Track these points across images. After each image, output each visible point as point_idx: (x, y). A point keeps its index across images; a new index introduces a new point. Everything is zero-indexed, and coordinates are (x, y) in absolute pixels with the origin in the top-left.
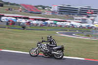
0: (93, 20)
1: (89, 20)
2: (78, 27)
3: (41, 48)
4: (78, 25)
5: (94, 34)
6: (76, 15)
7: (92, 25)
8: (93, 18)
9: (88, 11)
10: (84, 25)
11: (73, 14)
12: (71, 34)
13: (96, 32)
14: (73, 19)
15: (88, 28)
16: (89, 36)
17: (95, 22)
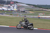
0: (14, 7)
1: (12, 7)
2: (6, 10)
3: (22, 24)
4: (6, 9)
5: (14, 14)
6: (5, 4)
7: (13, 9)
8: (13, 6)
9: (11, 2)
10: (9, 9)
11: (3, 4)
12: (2, 14)
13: (15, 13)
14: (3, 6)
15: (11, 11)
16: (11, 15)
17: (15, 8)
